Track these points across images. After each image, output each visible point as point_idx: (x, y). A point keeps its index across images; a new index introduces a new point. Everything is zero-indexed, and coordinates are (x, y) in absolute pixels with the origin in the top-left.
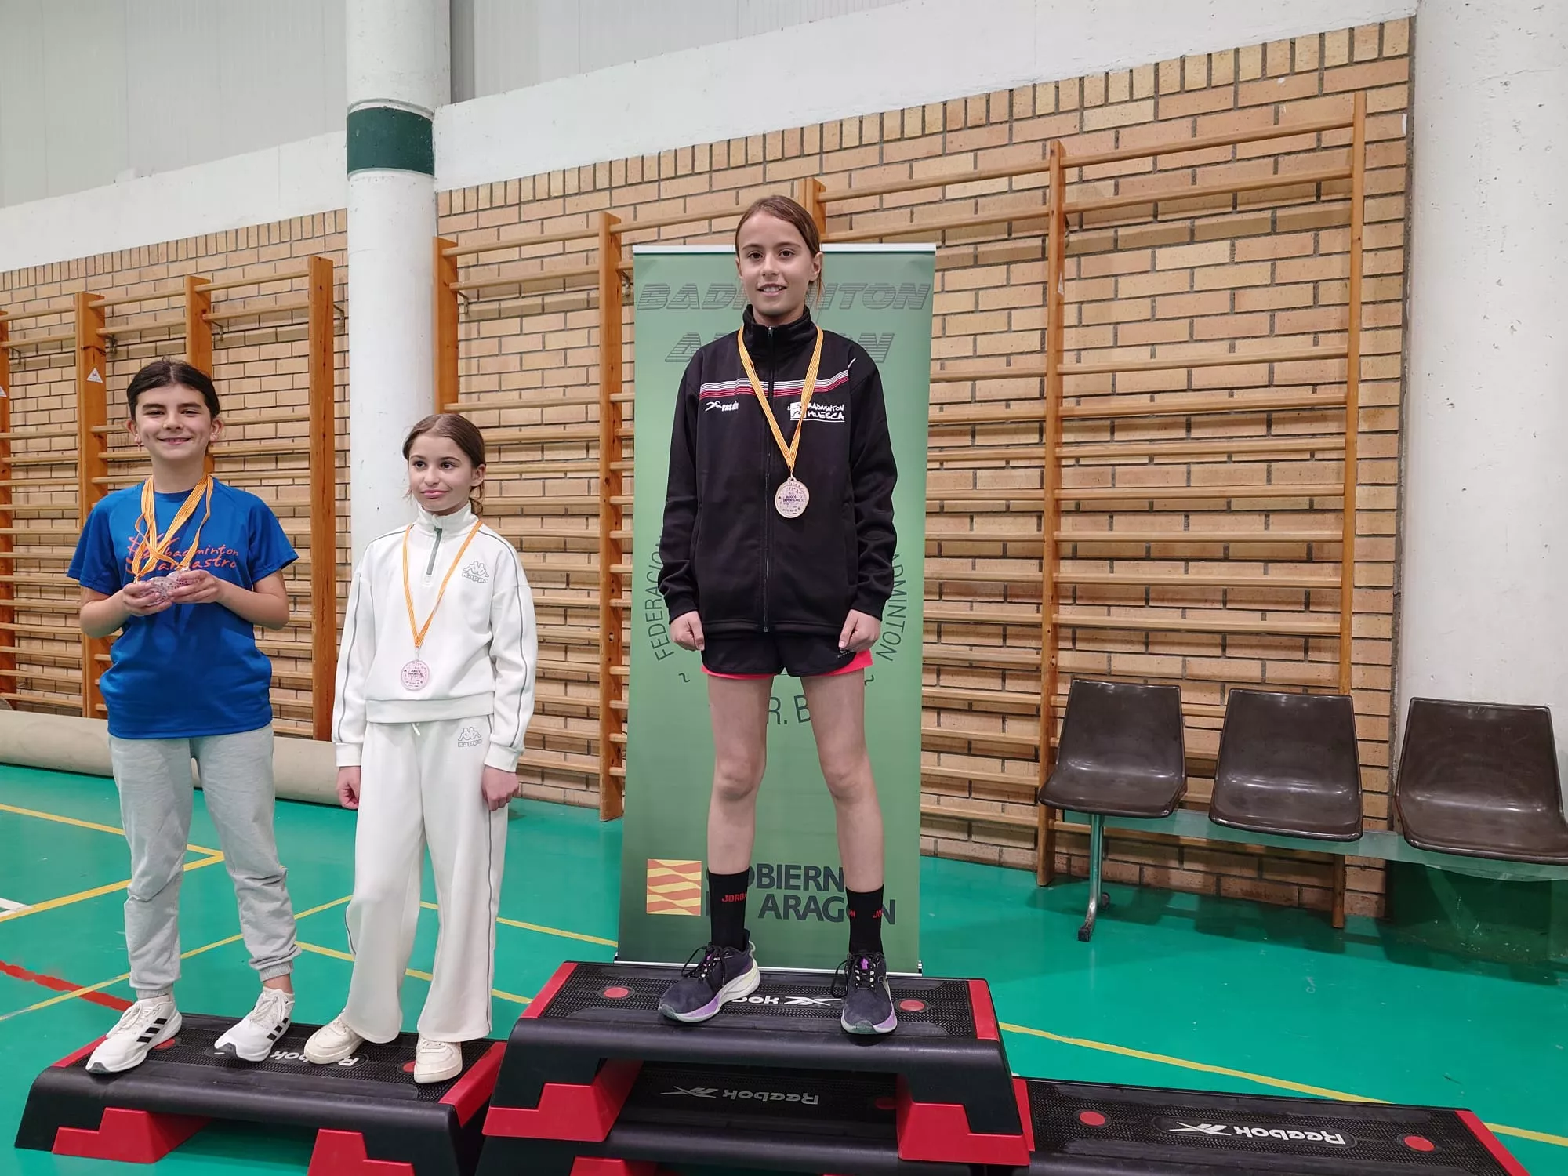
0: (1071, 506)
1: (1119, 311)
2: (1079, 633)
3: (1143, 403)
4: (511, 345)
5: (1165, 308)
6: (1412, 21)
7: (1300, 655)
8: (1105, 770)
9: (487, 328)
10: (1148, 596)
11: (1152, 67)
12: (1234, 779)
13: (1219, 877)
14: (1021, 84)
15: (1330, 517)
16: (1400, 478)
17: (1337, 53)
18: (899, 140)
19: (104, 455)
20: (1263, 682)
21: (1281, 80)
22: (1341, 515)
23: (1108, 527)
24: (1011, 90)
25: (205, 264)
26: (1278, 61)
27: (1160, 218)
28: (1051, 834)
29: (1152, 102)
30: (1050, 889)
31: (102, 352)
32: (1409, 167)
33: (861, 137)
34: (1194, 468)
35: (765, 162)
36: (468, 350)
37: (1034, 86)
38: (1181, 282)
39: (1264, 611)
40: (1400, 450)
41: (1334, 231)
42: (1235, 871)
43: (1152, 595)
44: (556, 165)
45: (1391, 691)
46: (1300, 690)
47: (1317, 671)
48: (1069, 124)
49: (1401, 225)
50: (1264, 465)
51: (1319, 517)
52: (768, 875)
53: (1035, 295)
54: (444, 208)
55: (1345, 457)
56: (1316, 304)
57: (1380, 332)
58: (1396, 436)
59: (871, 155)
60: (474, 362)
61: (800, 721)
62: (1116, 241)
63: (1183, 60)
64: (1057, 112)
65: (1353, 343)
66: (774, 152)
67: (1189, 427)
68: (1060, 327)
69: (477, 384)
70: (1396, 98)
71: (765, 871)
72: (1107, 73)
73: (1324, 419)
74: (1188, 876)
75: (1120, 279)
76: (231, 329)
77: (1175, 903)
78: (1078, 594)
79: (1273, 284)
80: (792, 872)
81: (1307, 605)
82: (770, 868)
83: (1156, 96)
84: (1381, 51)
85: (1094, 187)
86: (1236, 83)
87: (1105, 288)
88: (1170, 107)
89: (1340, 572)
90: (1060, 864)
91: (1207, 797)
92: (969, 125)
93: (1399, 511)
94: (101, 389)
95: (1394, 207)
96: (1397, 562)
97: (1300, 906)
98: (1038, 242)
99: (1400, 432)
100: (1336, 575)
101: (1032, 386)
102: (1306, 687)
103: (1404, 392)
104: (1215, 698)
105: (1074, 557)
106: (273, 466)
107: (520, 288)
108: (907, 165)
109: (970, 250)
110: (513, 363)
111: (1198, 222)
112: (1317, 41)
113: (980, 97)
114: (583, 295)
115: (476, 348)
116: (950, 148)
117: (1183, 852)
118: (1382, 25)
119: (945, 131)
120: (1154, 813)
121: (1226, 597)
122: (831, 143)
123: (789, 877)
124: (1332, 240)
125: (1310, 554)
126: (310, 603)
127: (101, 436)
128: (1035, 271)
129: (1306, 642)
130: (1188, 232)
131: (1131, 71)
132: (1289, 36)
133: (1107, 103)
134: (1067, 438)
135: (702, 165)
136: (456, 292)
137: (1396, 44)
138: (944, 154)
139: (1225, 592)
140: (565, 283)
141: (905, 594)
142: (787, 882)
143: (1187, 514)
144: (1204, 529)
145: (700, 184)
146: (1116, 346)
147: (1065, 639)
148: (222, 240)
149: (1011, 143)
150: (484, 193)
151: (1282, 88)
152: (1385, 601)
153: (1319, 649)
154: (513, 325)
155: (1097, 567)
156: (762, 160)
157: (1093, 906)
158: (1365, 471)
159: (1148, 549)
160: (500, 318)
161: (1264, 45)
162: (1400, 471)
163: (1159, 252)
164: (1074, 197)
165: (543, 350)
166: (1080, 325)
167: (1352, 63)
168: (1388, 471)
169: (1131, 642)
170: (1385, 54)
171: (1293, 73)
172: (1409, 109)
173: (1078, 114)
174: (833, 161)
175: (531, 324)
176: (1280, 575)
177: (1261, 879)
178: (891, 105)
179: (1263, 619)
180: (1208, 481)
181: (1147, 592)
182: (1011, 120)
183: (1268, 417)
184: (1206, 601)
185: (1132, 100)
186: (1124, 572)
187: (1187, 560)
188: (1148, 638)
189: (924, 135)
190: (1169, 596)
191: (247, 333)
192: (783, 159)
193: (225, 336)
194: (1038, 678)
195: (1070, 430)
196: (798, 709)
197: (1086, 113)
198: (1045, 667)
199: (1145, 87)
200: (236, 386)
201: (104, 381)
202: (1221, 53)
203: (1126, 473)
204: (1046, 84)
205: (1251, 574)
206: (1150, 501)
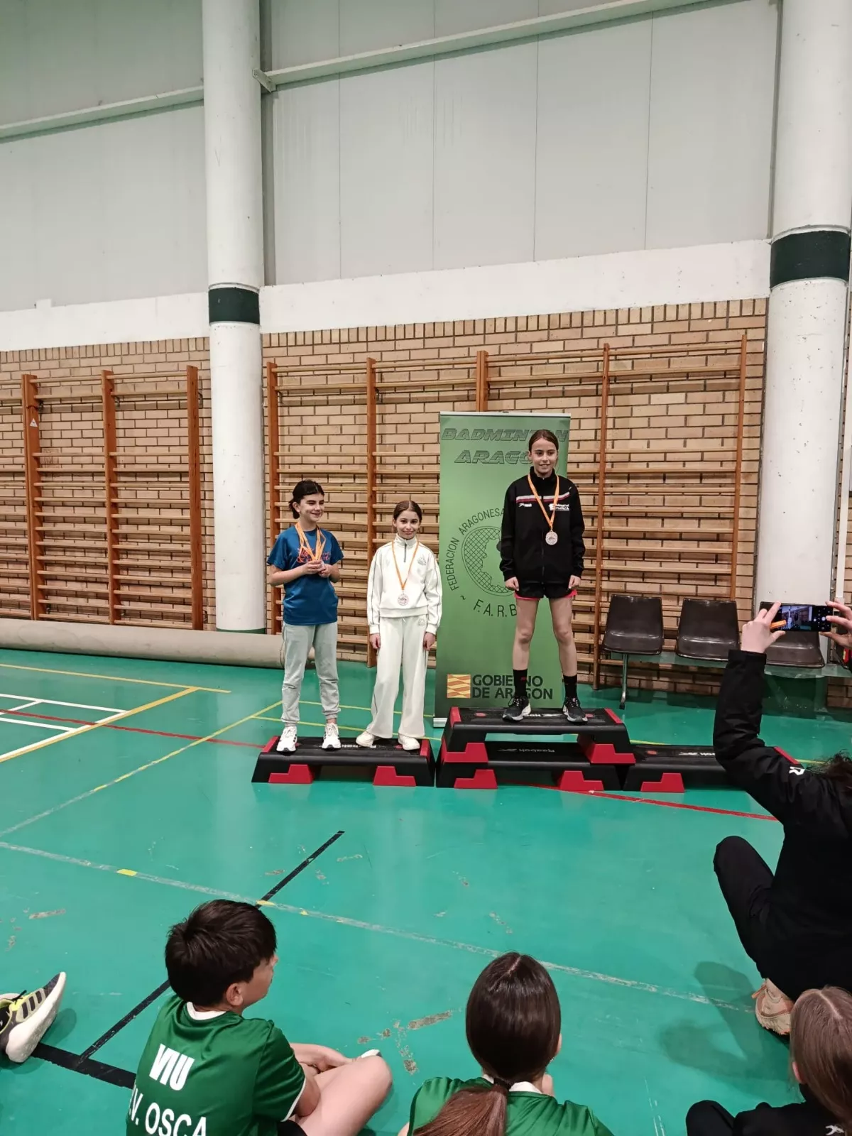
0: (609, 514)
1: (633, 423)
2: (611, 573)
3: (642, 467)
4: (307, 421)
5: (654, 422)
6: (767, 300)
7: (713, 583)
8: (628, 636)
9: (294, 410)
10: (644, 556)
11: (650, 309)
12: (685, 639)
13: (675, 683)
14: (587, 310)
15: (728, 521)
16: (758, 504)
17: (734, 311)
18: (525, 331)
19: (40, 469)
20: (697, 595)
21: (710, 321)
22: (732, 521)
23: (625, 524)
24: (582, 312)
25: (106, 361)
26: (709, 312)
27: (653, 380)
28: (599, 665)
29: (650, 325)
30: (600, 691)
31: (37, 409)
32: (765, 365)
33: (505, 328)
34: (666, 497)
35: (454, 336)
36: (282, 421)
37: (594, 311)
38: (662, 411)
39: (697, 563)
40: (758, 493)
41: (731, 392)
42: (682, 681)
43: (646, 556)
44: (335, 325)
45: (752, 599)
46: (712, 599)
47: (721, 590)
48: (610, 331)
49: (761, 391)
50: (698, 497)
51: (722, 521)
52: (499, 680)
53: (592, 413)
54: (266, 343)
55: (736, 495)
56: (723, 425)
57: (751, 439)
58: (756, 486)
59: (511, 337)
60: (286, 428)
61: (513, 615)
62: (632, 389)
63: (665, 306)
64: (605, 325)
65: (739, 444)
66: (459, 331)
67: (664, 479)
68: (604, 429)
69: (287, 440)
70: (760, 334)
71: (497, 678)
72: (629, 309)
73: (725, 477)
74: (661, 684)
75: (634, 408)
76: (126, 400)
77: (656, 695)
78: (611, 554)
79: (704, 414)
80: (509, 678)
81: (716, 560)
82: (500, 677)
83: (652, 322)
84: (753, 313)
85: (622, 363)
86: (689, 320)
87: (626, 411)
88: (658, 328)
89: (731, 547)
90: (602, 681)
91: (673, 647)
92: (561, 327)
93: (757, 519)
94: (37, 430)
95: (758, 383)
96: (756, 542)
97: (712, 695)
98: (594, 387)
99: (758, 484)
100: (729, 548)
101: (591, 457)
102: (715, 597)
103: (760, 466)
104: (675, 603)
105: (609, 537)
106: (156, 479)
107: (314, 392)
108: (529, 344)
109: (561, 388)
110: (310, 430)
111: (670, 383)
112: (726, 304)
113: (567, 314)
114: (351, 397)
115: (287, 421)
116: (551, 338)
117: (659, 672)
118: (754, 300)
119: (549, 329)
120: (653, 653)
121: (680, 557)
122: (490, 329)
123: (507, 680)
124: (732, 396)
125: (718, 538)
126: (190, 557)
127: (37, 459)
128: (593, 401)
129: (716, 577)
130: (666, 388)
131: (641, 309)
132: (713, 301)
133: (629, 323)
134: (608, 481)
135: (419, 334)
136: (277, 391)
137: (760, 310)
138: (548, 340)
139: (680, 555)
140: (340, 391)
142: (507, 683)
143: (663, 518)
144: (671, 526)
145: (419, 344)
146: (631, 439)
147: (605, 576)
148: (118, 348)
149: (582, 338)
150: (291, 337)
151: (709, 324)
152: (750, 559)
153: (721, 580)
154: (310, 410)
155: (620, 542)
156: (452, 334)
157: (624, 695)
158: (742, 501)
159: (645, 535)
160: (301, 406)
161: (702, 304)
162: (758, 501)
163: (652, 395)
164: (614, 368)
165: (328, 424)
166: (614, 428)
167: (741, 316)
168: (753, 501)
169: (636, 577)
170: (756, 313)
171: (715, 318)
172: (765, 340)
173: (615, 327)
174: (490, 339)
175: (320, 410)
176: (705, 547)
177: (694, 683)
178: (522, 313)
179: (697, 567)
180: (673, 503)
181: (644, 554)
182: (582, 327)
183: (701, 475)
184: (671, 558)
185: (641, 323)
186: (634, 545)
187: (663, 540)
188: (644, 576)
189: (538, 330)
190: (655, 556)
191: (137, 403)
192: (464, 335)
193: (121, 403)
194: (594, 594)
195: (609, 478)
196: (511, 610)
197: (619, 327)
198: (598, 589)
199: (647, 317)
200: (128, 433)
201: (38, 425)
202: (683, 305)
203: (635, 499)
204: (600, 311)
205: (691, 547)
206: (646, 513)
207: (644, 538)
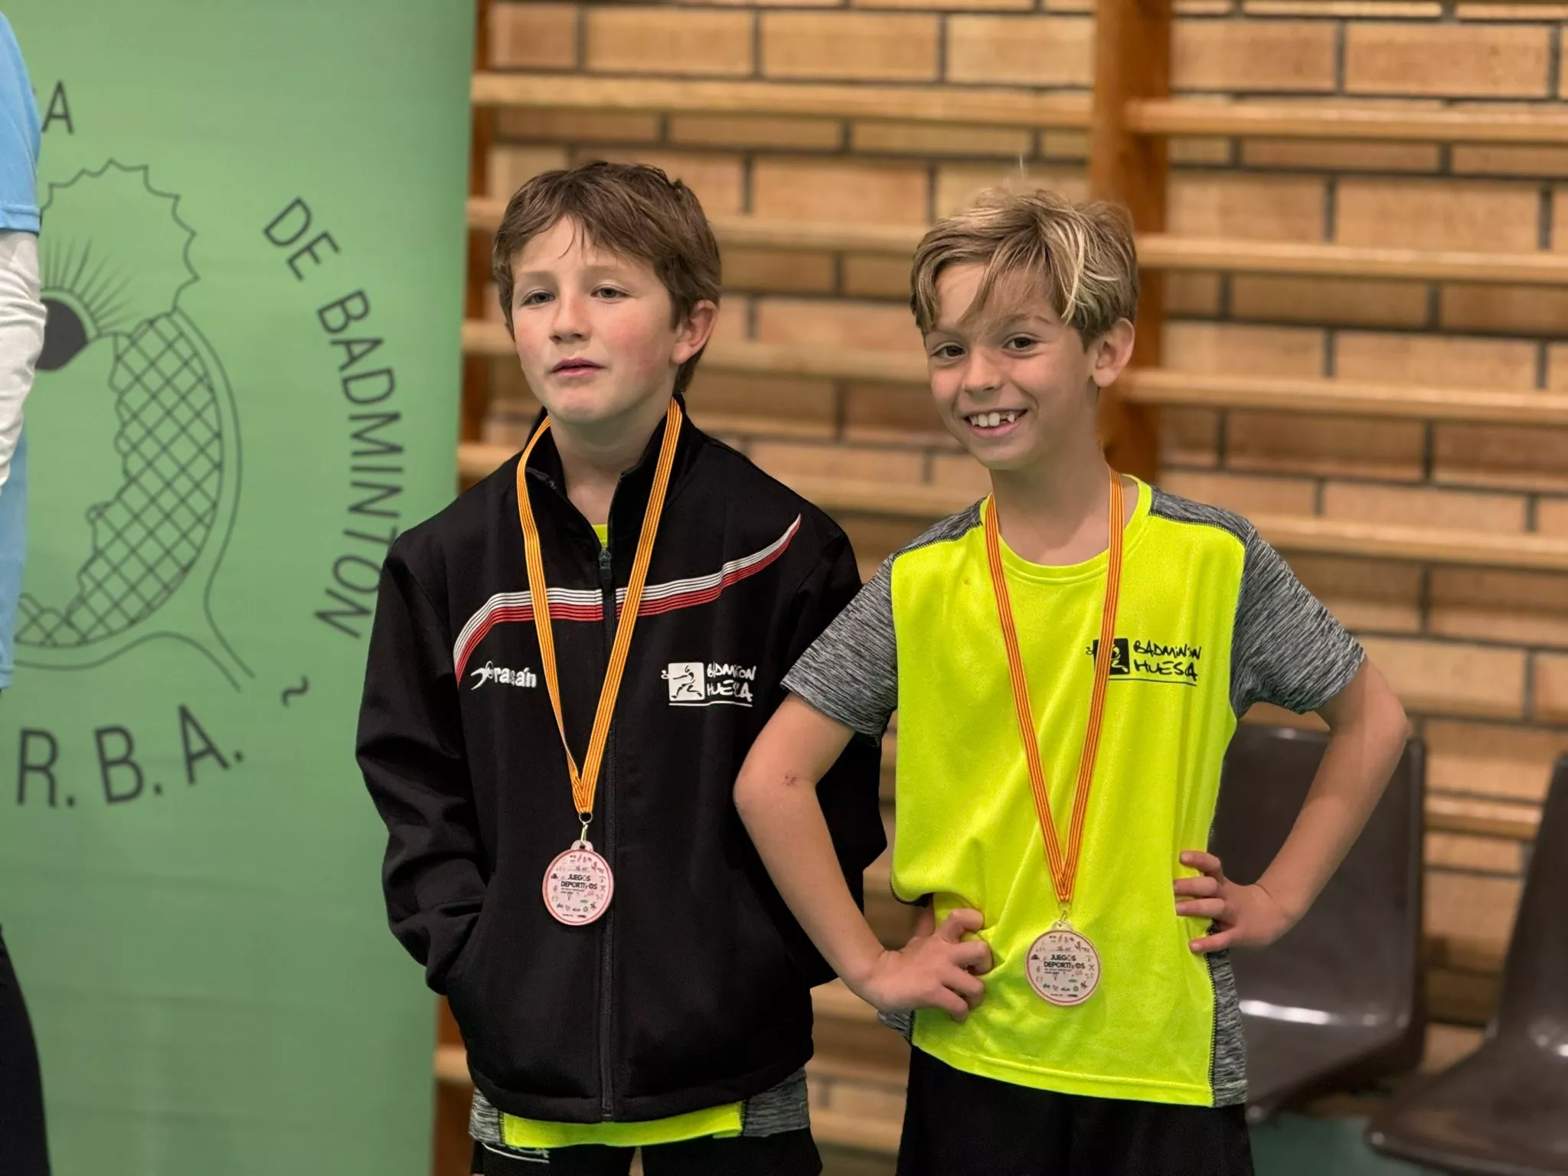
0: (1219, 152)
10: (1431, 452)
23: (1317, 225)
43: (1443, 448)
61: (111, 799)
105: (1224, 315)
141: (395, 449)
143: (1547, 186)
159: (1435, 303)
181: (1429, 440)
186: (1370, 376)
187: (1544, 338)
188: (1427, 589)
190: (1494, 454)
203: (1373, 48)
206: (1446, 146)
207: (1433, 326)
